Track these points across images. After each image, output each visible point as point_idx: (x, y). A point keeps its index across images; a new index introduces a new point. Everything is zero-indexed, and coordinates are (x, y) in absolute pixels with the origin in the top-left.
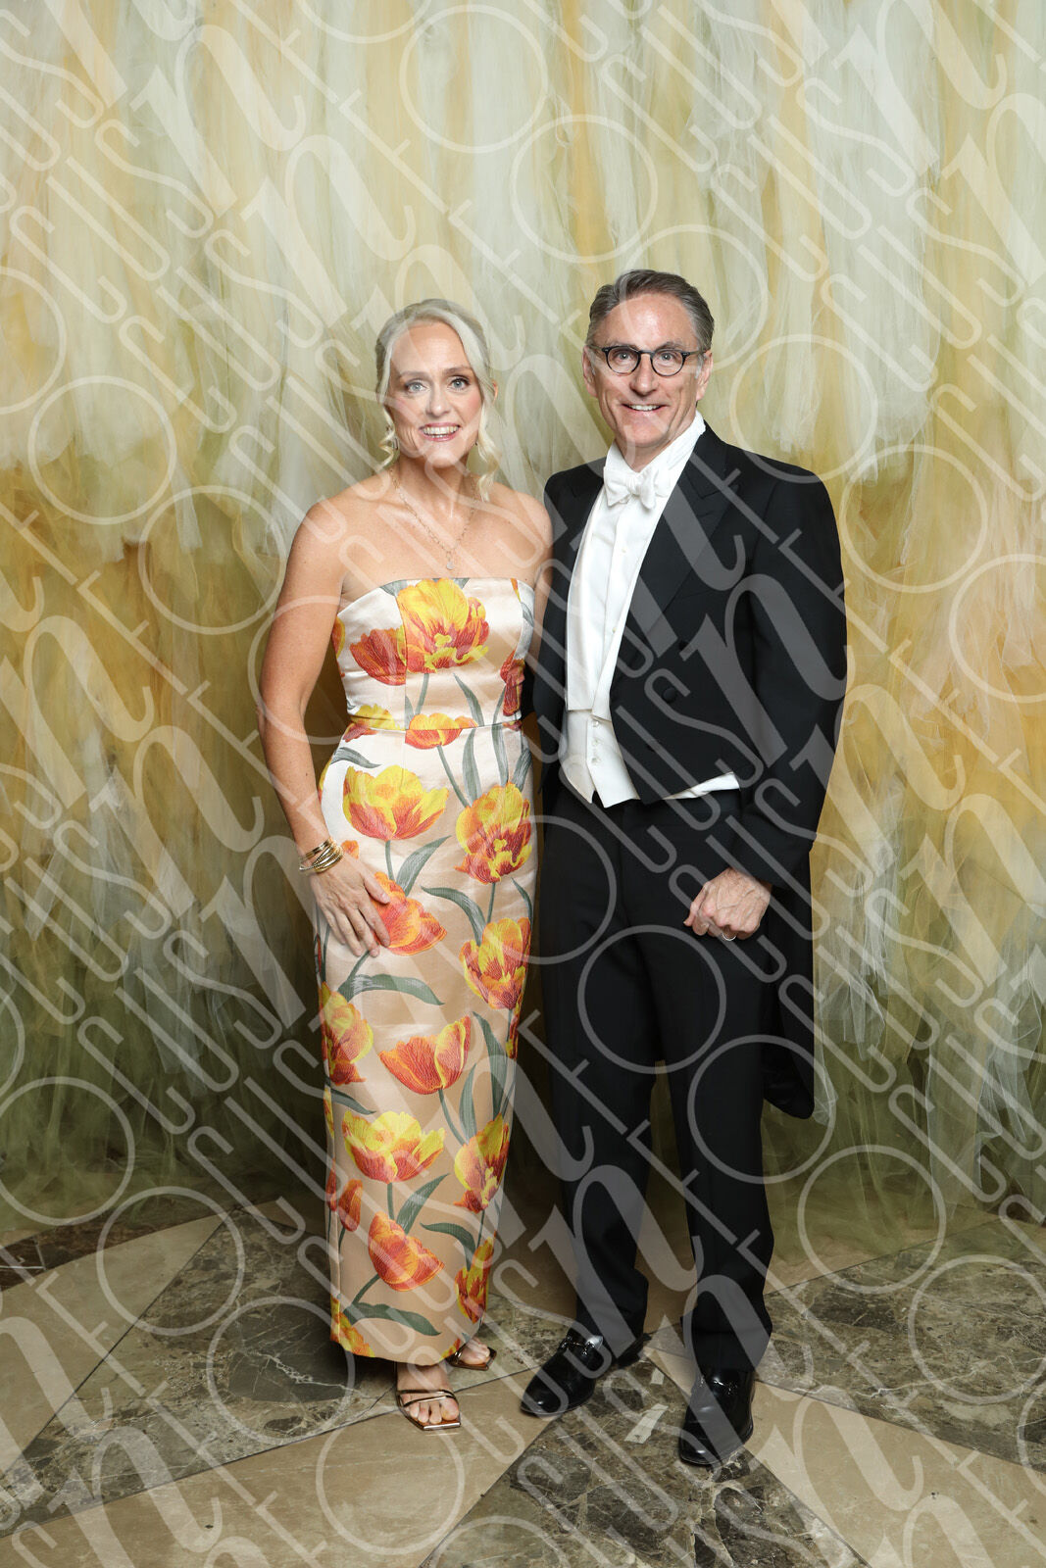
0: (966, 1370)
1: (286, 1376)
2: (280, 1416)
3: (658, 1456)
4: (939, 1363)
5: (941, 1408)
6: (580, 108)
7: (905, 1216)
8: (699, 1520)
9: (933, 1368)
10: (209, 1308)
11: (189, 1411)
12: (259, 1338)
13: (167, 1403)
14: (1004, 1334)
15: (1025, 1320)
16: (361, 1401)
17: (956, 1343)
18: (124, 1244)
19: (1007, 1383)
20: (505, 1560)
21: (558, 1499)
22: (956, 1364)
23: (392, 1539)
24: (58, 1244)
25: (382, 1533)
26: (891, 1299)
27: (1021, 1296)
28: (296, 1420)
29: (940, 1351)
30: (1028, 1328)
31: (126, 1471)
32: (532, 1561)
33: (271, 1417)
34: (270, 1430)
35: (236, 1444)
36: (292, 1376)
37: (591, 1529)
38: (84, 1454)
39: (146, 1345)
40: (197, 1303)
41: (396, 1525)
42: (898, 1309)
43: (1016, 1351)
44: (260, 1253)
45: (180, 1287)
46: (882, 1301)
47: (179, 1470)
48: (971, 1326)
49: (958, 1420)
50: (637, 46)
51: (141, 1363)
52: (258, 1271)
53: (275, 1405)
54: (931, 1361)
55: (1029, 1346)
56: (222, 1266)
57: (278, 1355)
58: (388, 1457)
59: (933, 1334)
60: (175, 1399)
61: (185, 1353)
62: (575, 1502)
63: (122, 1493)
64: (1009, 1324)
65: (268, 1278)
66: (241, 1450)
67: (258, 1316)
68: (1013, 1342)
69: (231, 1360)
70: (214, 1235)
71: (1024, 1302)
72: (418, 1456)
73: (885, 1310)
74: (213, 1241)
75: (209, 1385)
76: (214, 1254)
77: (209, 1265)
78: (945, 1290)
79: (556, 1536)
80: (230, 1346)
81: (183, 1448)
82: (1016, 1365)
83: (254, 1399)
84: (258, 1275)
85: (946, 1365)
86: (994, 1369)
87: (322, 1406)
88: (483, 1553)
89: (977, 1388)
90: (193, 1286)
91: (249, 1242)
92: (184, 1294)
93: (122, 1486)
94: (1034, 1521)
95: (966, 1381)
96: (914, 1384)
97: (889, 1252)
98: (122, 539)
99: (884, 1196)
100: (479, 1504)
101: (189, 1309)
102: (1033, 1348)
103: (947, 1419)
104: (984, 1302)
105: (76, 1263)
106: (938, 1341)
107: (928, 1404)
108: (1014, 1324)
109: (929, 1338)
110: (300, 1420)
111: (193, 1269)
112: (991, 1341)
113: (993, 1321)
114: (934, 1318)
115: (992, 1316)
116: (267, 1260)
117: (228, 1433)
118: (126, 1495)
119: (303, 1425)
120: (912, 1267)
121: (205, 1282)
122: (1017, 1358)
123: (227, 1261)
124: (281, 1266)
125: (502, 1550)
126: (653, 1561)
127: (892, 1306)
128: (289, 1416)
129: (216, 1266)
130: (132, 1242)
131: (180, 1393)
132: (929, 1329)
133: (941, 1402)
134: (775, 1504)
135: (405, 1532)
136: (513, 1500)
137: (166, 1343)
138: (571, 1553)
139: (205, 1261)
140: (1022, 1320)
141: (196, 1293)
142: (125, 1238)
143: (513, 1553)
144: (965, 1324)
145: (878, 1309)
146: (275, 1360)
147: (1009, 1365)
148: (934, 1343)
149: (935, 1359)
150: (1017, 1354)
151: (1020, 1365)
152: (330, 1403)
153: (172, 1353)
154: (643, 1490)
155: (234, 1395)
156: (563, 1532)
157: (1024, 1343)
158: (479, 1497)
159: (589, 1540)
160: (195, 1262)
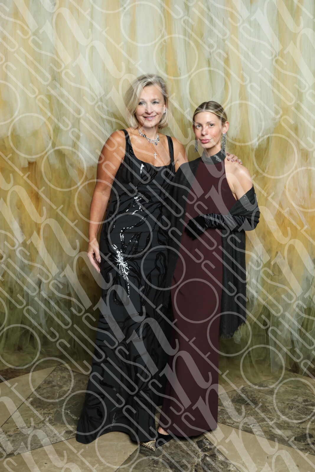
0: (279, 419)
1: (71, 417)
2: (69, 429)
4: (271, 417)
5: (271, 431)
6: (170, 33)
7: (262, 372)
8: (196, 464)
9: (269, 418)
10: (49, 396)
11: (41, 427)
13: (34, 425)
14: (291, 408)
15: (297, 404)
18: (24, 376)
19: (291, 423)
22: (276, 417)
23: (102, 468)
25: (99, 466)
26: (257, 397)
27: (296, 397)
29: (271, 413)
30: (298, 406)
33: (66, 430)
34: (66, 434)
35: (55, 438)
36: (73, 417)
37: (163, 466)
38: (8, 440)
40: (45, 394)
41: (103, 464)
42: (259, 400)
43: (294, 413)
44: (65, 379)
45: (40, 389)
46: (254, 397)
47: (38, 445)
48: (280, 405)
49: (276, 434)
50: (188, 15)
51: (27, 412)
52: (64, 384)
53: (68, 426)
54: (268, 416)
55: (298, 412)
56: (53, 383)
57: (69, 411)
58: (102, 443)
59: (269, 408)
60: (37, 424)
61: (41, 410)
62: (158, 457)
64: (292, 405)
65: (67, 387)
66: (57, 440)
68: (293, 411)
69: (55, 412)
70: (51, 373)
71: (297, 398)
72: (110, 443)
73: (255, 400)
74: (51, 375)
76: (51, 379)
77: (49, 382)
79: (152, 468)
80: (55, 408)
82: (294, 418)
83: (61, 424)
84: (64, 386)
85: (273, 418)
89: (282, 425)
90: (44, 389)
91: (62, 376)
92: (41, 391)
93: (20, 450)
95: (279, 422)
96: (263, 423)
97: (256, 383)
98: (28, 161)
99: (255, 366)
100: (129, 458)
102: (299, 413)
103: (273, 434)
104: (285, 398)
106: (271, 410)
107: (267, 429)
108: (294, 405)
109: (268, 409)
111: (44, 384)
112: (287, 410)
113: (288, 404)
114: (270, 403)
115: (287, 402)
116: (67, 381)
117: (53, 434)
118: (21, 453)
121: (47, 388)
123: (55, 381)
124: (71, 383)
127: (257, 399)
129: (52, 383)
130: (26, 375)
131: (39, 422)
132: (268, 406)
133: (271, 429)
134: (219, 459)
136: (140, 457)
137: (35, 406)
139: (48, 381)
141: (45, 391)
142: (24, 374)
144: (279, 405)
145: (253, 400)
146: (69, 412)
147: (292, 418)
148: (269, 410)
149: (270, 415)
150: (294, 415)
151: (295, 418)
154: (179, 454)
155: (55, 423)
156: (154, 467)
157: (296, 411)
158: (129, 456)
159: (162, 470)
160: (45, 381)
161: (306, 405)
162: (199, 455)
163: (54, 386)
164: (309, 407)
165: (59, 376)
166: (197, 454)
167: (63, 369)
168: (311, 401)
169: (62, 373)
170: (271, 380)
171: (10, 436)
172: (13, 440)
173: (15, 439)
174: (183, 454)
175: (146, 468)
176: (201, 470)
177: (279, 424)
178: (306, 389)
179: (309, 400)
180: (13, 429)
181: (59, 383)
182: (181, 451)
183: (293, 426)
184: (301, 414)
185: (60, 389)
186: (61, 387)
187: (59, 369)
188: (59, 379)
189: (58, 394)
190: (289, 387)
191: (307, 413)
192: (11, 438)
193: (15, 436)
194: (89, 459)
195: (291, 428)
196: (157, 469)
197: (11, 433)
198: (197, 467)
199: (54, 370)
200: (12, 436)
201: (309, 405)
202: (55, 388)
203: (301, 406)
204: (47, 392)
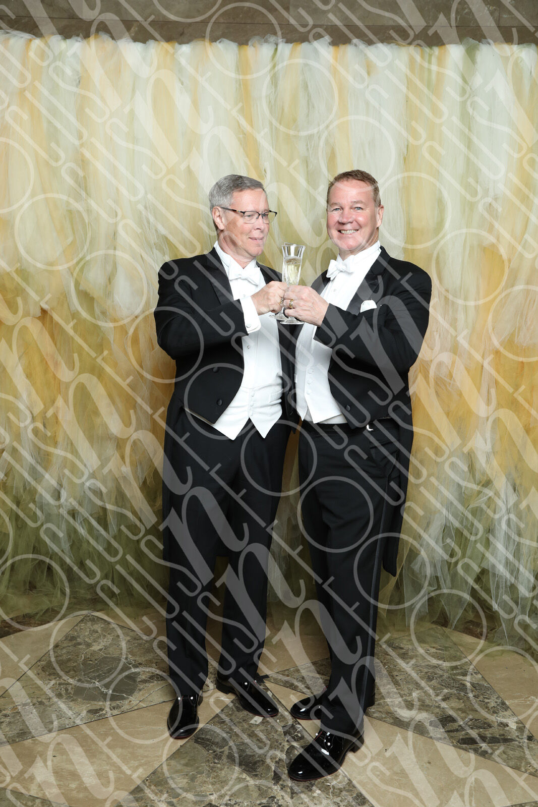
0: (410, 694)
1: (100, 690)
2: (94, 708)
3: (263, 730)
5: (396, 712)
8: (277, 759)
10: (69, 658)
12: (90, 672)
13: (44, 701)
14: (430, 679)
15: (441, 673)
16: (132, 702)
17: (407, 682)
19: (427, 701)
20: (187, 775)
21: (215, 748)
22: (406, 692)
24: (5, 627)
25: (132, 762)
28: (101, 710)
29: (400, 686)
30: (441, 676)
31: (20, 730)
32: (199, 775)
33: (90, 708)
34: (89, 714)
36: (102, 690)
37: (228, 762)
38: (3, 722)
39: (39, 674)
40: (64, 655)
41: (139, 758)
43: (434, 686)
44: (96, 634)
45: (58, 648)
50: (275, 93)
52: (94, 642)
53: (93, 702)
56: (78, 639)
57: (98, 680)
59: (398, 678)
61: (55, 678)
62: (223, 750)
63: (17, 740)
64: (433, 674)
65: (99, 645)
66: (75, 723)
67: (91, 662)
68: (434, 682)
70: (77, 625)
74: (76, 627)
75: (63, 692)
76: (76, 634)
77: (73, 638)
78: (407, 658)
79: (211, 765)
80: (76, 676)
81: (47, 721)
83: (84, 700)
84: (94, 644)
85: (401, 692)
86: (423, 694)
87: (114, 704)
88: (177, 772)
90: (64, 648)
91: (93, 629)
92: (59, 651)
93: (18, 737)
94: (429, 763)
96: (386, 701)
98: (40, 307)
100: (178, 750)
101: (60, 658)
102: (442, 685)
103: (398, 717)
104: (423, 664)
105: (12, 636)
107: (391, 709)
108: (435, 674)
109: (396, 680)
110: (103, 710)
111: (65, 640)
112: (424, 682)
113: (426, 673)
114: (400, 671)
115: (426, 670)
116: (99, 637)
118: (19, 741)
119: (104, 712)
120: (394, 648)
121: (69, 646)
122: (434, 690)
123: (81, 637)
124: (105, 640)
125: (186, 770)
126: (253, 777)
128: (99, 708)
129: (76, 639)
132: (397, 676)
135: (143, 761)
136: (194, 748)
137: (47, 673)
138: (217, 773)
139: (71, 637)
140: (440, 673)
141: (64, 651)
143: (190, 772)
150: (434, 688)
152: (118, 702)
153: (50, 678)
155: (75, 697)
156: (215, 763)
157: (438, 683)
158: (179, 746)
159: (226, 767)
160: (66, 637)
161: (455, 674)
162: (284, 746)
163: (80, 644)
164: (458, 677)
165: (88, 630)
166: (280, 744)
167: (96, 618)
168: (461, 668)
169: (92, 625)
170: (406, 638)
171: (6, 716)
172: (10, 723)
173: (12, 720)
174: (260, 744)
175: (203, 765)
176: (284, 768)
177: (410, 701)
178: (457, 651)
179: (459, 667)
180: (11, 706)
181: (86, 640)
182: (258, 740)
183: (430, 704)
184: (444, 688)
185: (88, 648)
186: (89, 645)
187: (90, 619)
188: (87, 634)
189: (83, 656)
190: (431, 647)
191: (453, 686)
192: (7, 720)
193: (14, 717)
194: (119, 750)
195: (427, 708)
196: (219, 765)
197: (8, 712)
198: (278, 763)
199: (82, 621)
200: (9, 716)
201: (458, 674)
202: (80, 647)
203: (446, 675)
204: (68, 652)
